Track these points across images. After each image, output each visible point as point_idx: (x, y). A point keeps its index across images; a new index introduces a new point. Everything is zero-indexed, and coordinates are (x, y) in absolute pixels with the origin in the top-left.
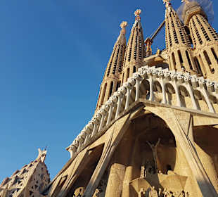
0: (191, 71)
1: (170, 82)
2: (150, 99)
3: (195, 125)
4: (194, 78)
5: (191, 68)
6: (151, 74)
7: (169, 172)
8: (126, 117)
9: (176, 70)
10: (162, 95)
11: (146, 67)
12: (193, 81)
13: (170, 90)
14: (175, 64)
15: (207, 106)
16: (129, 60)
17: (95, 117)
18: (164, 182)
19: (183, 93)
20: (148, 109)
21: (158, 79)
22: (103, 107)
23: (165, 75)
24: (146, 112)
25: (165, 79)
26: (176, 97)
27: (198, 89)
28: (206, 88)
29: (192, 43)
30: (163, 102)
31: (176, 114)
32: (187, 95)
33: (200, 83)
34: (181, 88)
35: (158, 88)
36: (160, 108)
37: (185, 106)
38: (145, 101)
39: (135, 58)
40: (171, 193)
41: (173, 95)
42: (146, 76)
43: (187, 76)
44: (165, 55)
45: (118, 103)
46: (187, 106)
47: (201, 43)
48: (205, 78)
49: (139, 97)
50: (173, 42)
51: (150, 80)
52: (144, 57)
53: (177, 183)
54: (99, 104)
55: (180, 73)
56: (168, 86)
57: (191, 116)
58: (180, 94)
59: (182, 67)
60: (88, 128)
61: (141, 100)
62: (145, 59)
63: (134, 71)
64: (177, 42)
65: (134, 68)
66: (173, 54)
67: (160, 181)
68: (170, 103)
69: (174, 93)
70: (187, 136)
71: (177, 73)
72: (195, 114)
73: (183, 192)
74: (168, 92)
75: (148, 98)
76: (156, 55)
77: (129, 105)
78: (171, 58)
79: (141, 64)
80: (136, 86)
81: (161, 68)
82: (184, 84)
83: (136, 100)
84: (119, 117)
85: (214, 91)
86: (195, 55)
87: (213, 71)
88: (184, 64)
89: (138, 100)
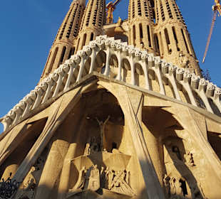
0: (149, 48)
1: (128, 58)
2: (105, 74)
3: (145, 105)
4: (151, 57)
5: (150, 46)
6: (109, 46)
7: (114, 150)
8: (77, 89)
9: (135, 45)
10: (117, 70)
11: (105, 37)
12: (150, 60)
13: (126, 67)
14: (135, 38)
15: (158, 87)
16: (87, 25)
17: (40, 86)
18: (108, 160)
19: (138, 71)
20: (102, 84)
21: (116, 53)
22: (51, 75)
23: (123, 49)
24: (99, 87)
25: (122, 54)
26: (131, 74)
27: (153, 68)
28: (160, 69)
29: (155, 18)
30: (118, 78)
31: (128, 92)
32: (142, 73)
33: (156, 62)
34: (137, 66)
35: (115, 62)
36: (114, 84)
37: (138, 85)
38: (99, 75)
39: (94, 24)
41: (129, 71)
42: (104, 47)
43: (144, 53)
44: (126, 27)
45: (69, 73)
46: (140, 85)
47: (164, 19)
48: (162, 58)
49: (94, 70)
50: (136, 13)
51: (107, 52)
52: (104, 24)
54: (46, 71)
55: (138, 49)
56: (125, 61)
57: (143, 96)
58: (135, 72)
60: (29, 98)
61: (95, 73)
62: (105, 27)
63: (92, 39)
64: (140, 14)
65: (92, 35)
66: (134, 26)
67: (104, 159)
68: (125, 80)
69: (130, 70)
70: (136, 116)
71: (136, 49)
72: (147, 94)
74: (124, 68)
75: (103, 72)
76: (117, 25)
77: (82, 76)
78: (132, 30)
79: (100, 32)
80: (92, 56)
81: (120, 40)
82: (140, 62)
83: (90, 72)
84: (69, 89)
85: (168, 73)
86: (155, 32)
87: (170, 51)
88: (144, 40)
89: (92, 72)
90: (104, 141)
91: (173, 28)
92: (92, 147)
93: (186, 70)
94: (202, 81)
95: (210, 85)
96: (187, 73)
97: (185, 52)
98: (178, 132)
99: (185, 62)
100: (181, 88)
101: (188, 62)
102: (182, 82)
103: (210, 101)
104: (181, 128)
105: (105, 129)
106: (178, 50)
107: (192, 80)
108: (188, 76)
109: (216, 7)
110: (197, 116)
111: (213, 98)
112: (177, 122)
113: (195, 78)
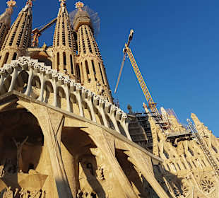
0: (71, 75)
1: (51, 80)
2: (26, 93)
3: (65, 125)
4: (73, 82)
5: (72, 73)
6: (32, 67)
9: (58, 70)
10: (40, 92)
11: (29, 58)
12: (71, 85)
13: (49, 89)
14: (58, 64)
15: (78, 110)
16: (10, 44)
18: (23, 182)
19: (60, 94)
20: (22, 104)
21: (39, 74)
23: (47, 72)
24: (18, 106)
25: (45, 76)
26: (53, 96)
27: (75, 93)
28: (81, 94)
29: (77, 50)
30: (40, 99)
31: (49, 113)
32: (64, 96)
33: (77, 88)
34: (59, 89)
35: (37, 83)
36: (35, 105)
37: (60, 107)
38: (20, 94)
39: (18, 44)
40: (29, 192)
41: (51, 94)
42: (27, 67)
43: (67, 79)
44: (50, 52)
46: (62, 107)
47: (85, 52)
48: (82, 85)
49: (14, 88)
50: (61, 42)
51: (30, 73)
52: (28, 47)
53: (37, 182)
55: (61, 74)
56: (48, 84)
57: (63, 117)
58: (58, 94)
59: (65, 69)
61: (15, 92)
62: (29, 49)
63: (14, 58)
64: (64, 44)
65: (15, 55)
66: (58, 54)
68: (47, 102)
69: (53, 92)
70: (55, 136)
71: (59, 74)
72: (68, 115)
73: (41, 191)
74: (47, 90)
75: (24, 92)
76: (42, 49)
78: (56, 57)
79: (24, 53)
80: (13, 75)
81: (43, 64)
82: (63, 86)
83: (10, 90)
85: (87, 98)
86: (77, 62)
87: (89, 80)
88: (67, 67)
89: (12, 91)
90: (20, 162)
91: (92, 61)
92: (6, 169)
93: (102, 97)
94: (113, 107)
95: (119, 111)
96: (102, 99)
97: (101, 82)
98: (92, 150)
99: (101, 91)
100: (97, 112)
101: (103, 91)
102: (98, 107)
103: (118, 123)
104: (95, 147)
105: (23, 150)
106: (96, 79)
107: (106, 105)
108: (103, 102)
109: (126, 50)
110: (108, 135)
111: (120, 121)
112: (92, 141)
113: (108, 104)
